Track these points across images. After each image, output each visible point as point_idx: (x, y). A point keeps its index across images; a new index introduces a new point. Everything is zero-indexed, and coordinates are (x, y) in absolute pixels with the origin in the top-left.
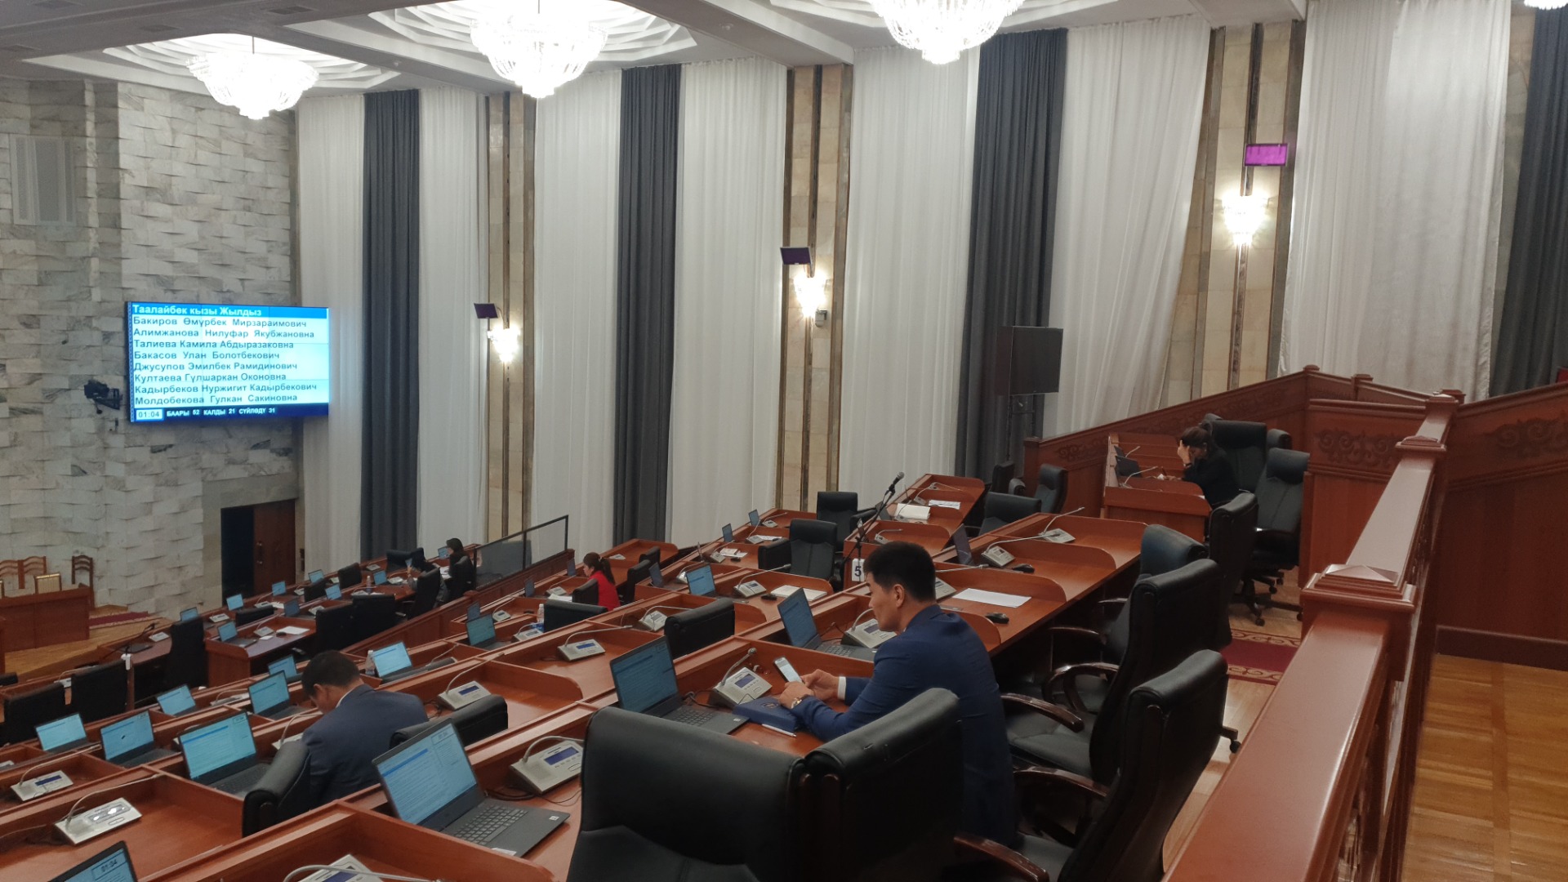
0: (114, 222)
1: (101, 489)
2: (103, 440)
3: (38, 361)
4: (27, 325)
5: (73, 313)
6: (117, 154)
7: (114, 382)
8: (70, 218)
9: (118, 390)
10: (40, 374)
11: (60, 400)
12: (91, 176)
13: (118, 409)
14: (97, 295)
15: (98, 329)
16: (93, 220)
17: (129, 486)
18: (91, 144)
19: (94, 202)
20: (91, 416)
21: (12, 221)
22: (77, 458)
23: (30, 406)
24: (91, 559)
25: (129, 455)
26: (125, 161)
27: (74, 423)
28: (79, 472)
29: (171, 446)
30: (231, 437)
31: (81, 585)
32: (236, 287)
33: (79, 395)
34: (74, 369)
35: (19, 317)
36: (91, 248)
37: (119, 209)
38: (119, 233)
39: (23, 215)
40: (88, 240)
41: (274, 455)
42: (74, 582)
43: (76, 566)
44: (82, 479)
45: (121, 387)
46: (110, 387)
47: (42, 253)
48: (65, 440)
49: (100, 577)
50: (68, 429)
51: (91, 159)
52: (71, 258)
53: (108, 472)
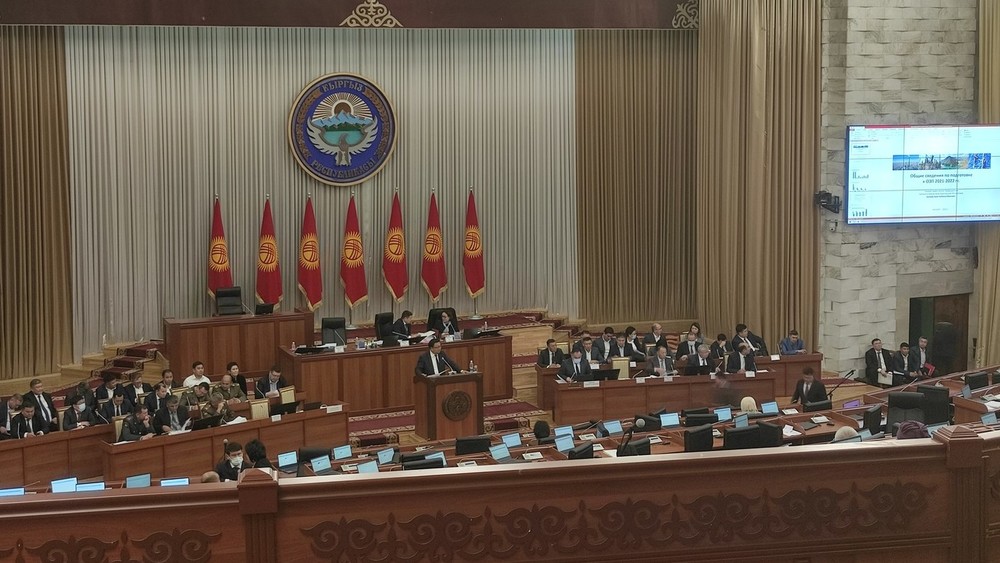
0: (842, 64)
1: (822, 277)
2: (826, 238)
6: (846, 7)
7: (835, 191)
9: (840, 198)
12: (827, 25)
13: (839, 212)
14: (826, 121)
15: (824, 148)
16: (826, 61)
17: (843, 276)
25: (845, 250)
26: (852, 12)
29: (875, 244)
30: (920, 237)
32: (928, 108)
36: (824, 84)
37: (846, 51)
38: (845, 71)
41: (954, 254)
45: (841, 195)
46: (833, 195)
51: (827, 12)
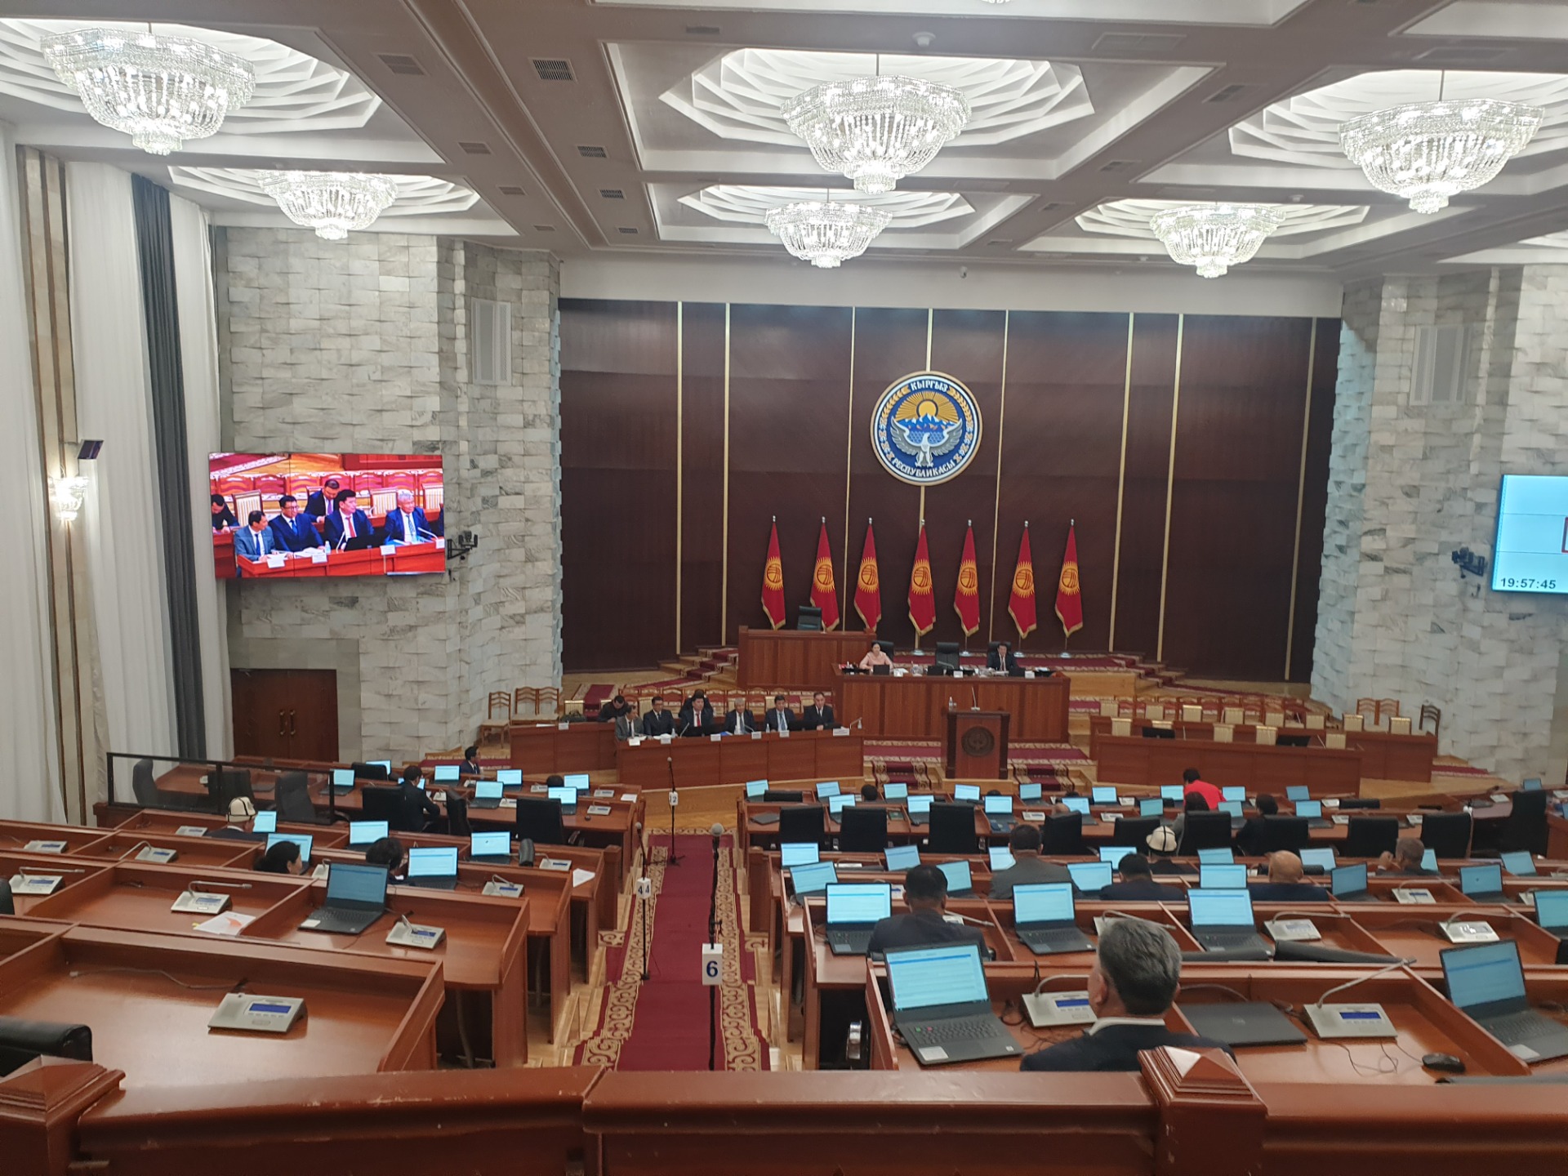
0: (1500, 400)
1: (1456, 648)
2: (1463, 603)
3: (1413, 527)
4: (1407, 495)
5: (1451, 485)
6: (1513, 335)
7: (1480, 549)
8: (1459, 398)
9: (1483, 558)
10: (1414, 539)
11: (1428, 563)
12: (1485, 357)
13: (1482, 575)
14: (1474, 468)
15: (1471, 500)
16: (1481, 398)
17: (1483, 649)
18: (1489, 327)
19: (1484, 383)
20: (1455, 580)
21: (1408, 402)
22: (1438, 617)
23: (1402, 567)
24: (1439, 711)
25: (1487, 619)
26: (1520, 340)
27: (1438, 584)
28: (1437, 629)
29: (1530, 615)
31: (1428, 733)
33: (1446, 560)
34: (1444, 536)
35: (1402, 487)
36: (1476, 424)
37: (1508, 386)
38: (1505, 410)
39: (1418, 397)
40: (1473, 417)
42: (1421, 727)
43: (1425, 714)
44: (1439, 637)
45: (1487, 555)
46: (1476, 554)
47: (1429, 430)
48: (1428, 599)
49: (1446, 728)
50: (1433, 590)
51: (1487, 341)
52: (1455, 434)
53: (1464, 633)
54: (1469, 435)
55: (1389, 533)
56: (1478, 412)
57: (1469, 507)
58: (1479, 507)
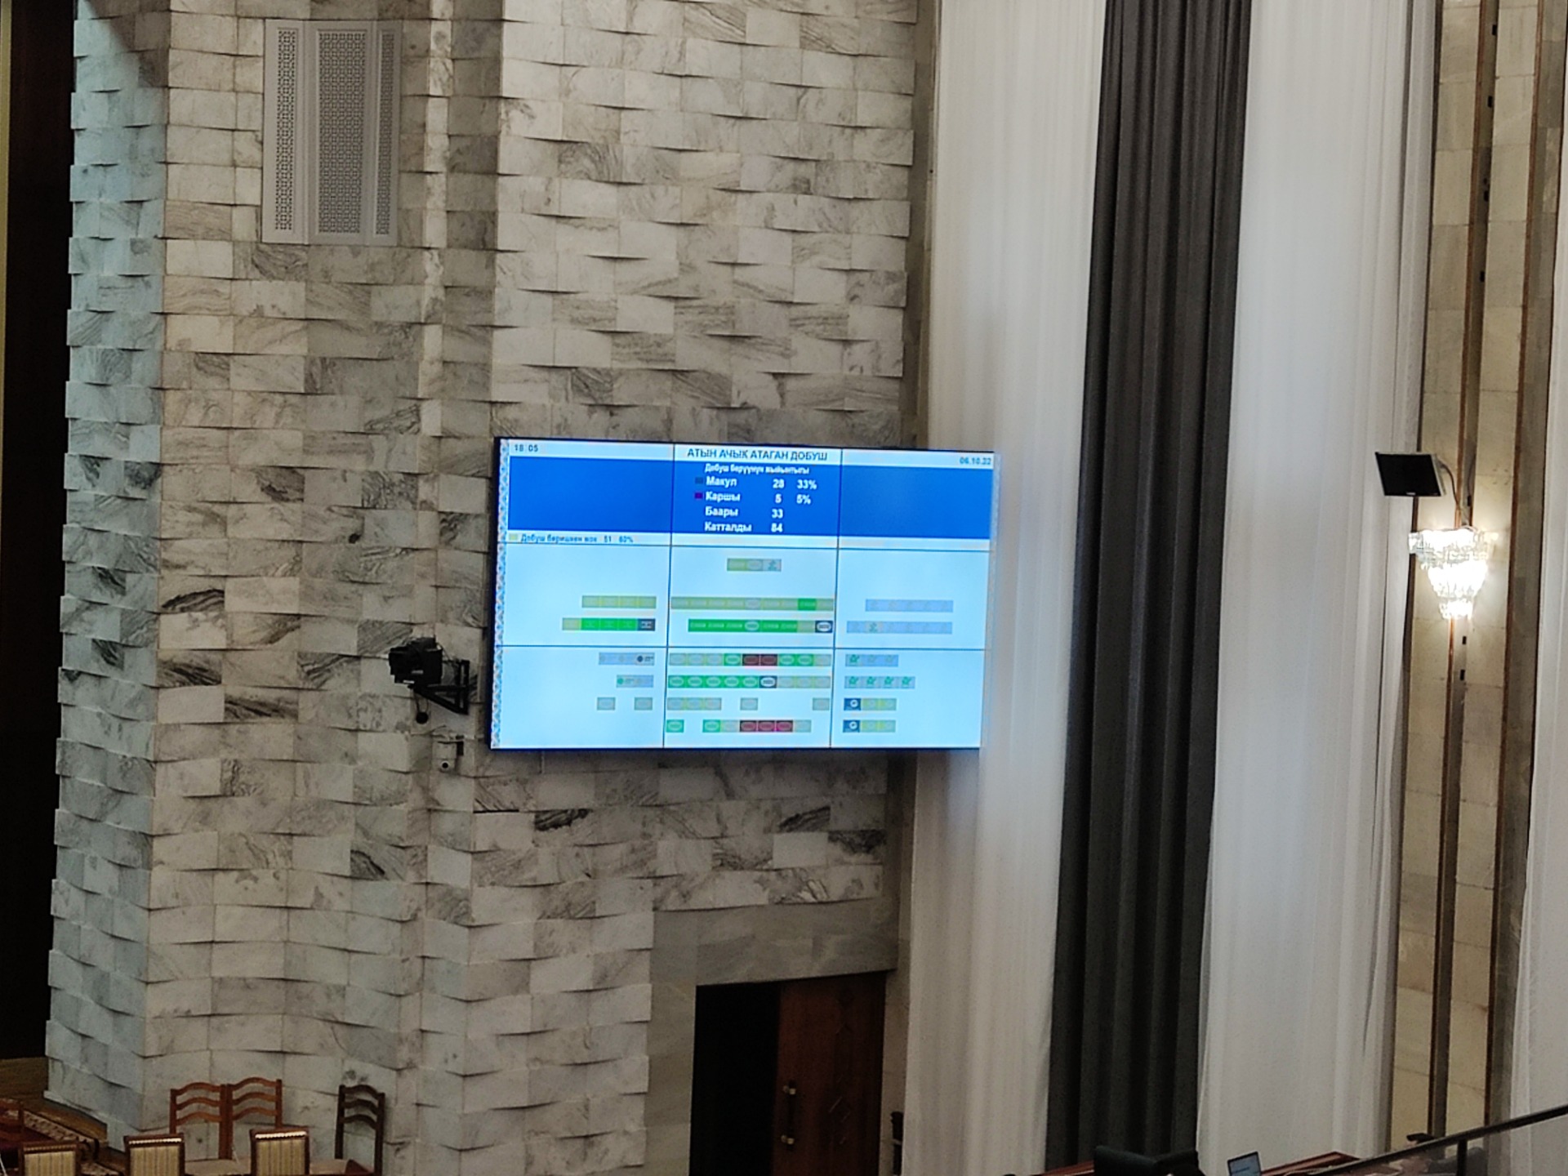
1: (415, 918)
2: (425, 790)
3: (294, 583)
4: (275, 493)
5: (378, 465)
6: (497, 61)
7: (459, 642)
8: (383, 228)
9: (466, 663)
10: (298, 616)
11: (337, 684)
12: (437, 116)
13: (464, 712)
14: (432, 419)
15: (427, 505)
16: (435, 231)
17: (479, 915)
18: (440, 36)
19: (438, 184)
20: (401, 727)
21: (259, 234)
22: (366, 834)
23: (271, 696)
24: (381, 1097)
25: (488, 831)
26: (514, 78)
27: (365, 742)
28: (367, 868)
29: (583, 813)
30: (730, 795)
31: (352, 1164)
32: (763, 395)
33: (378, 674)
34: (371, 607)
35: (258, 471)
36: (426, 301)
37: (493, 199)
38: (491, 264)
39: (284, 222)
40: (417, 282)
41: (837, 850)
42: (339, 1154)
43: (348, 1113)
44: (372, 889)
45: (474, 656)
46: (449, 654)
47: (316, 314)
48: (341, 787)
49: (401, 1146)
50: (350, 757)
51: (438, 75)
52: (379, 325)
53: (434, 874)
54: (413, 327)
55: (232, 602)
56: (431, 268)
57: (425, 528)
58: (450, 523)
